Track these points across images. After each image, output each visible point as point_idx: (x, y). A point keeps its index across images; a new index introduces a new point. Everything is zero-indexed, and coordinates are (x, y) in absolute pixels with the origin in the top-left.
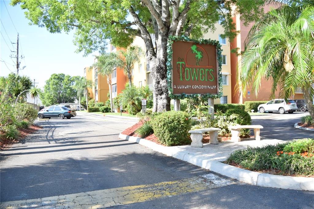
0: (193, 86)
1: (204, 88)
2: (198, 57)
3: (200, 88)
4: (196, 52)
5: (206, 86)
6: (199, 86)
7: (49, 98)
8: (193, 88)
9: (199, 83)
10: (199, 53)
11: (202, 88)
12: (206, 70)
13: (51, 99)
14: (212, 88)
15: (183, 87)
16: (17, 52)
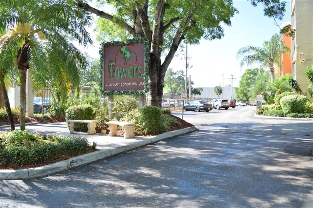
0: (122, 83)
1: (132, 85)
2: (127, 56)
3: (128, 85)
4: (126, 52)
5: (133, 83)
6: (127, 83)
7: (242, 93)
8: (122, 85)
9: (127, 80)
10: (128, 53)
11: (130, 85)
12: (135, 68)
13: (244, 93)
14: (140, 85)
15: (113, 85)
16: (186, 54)
